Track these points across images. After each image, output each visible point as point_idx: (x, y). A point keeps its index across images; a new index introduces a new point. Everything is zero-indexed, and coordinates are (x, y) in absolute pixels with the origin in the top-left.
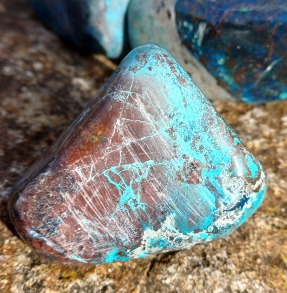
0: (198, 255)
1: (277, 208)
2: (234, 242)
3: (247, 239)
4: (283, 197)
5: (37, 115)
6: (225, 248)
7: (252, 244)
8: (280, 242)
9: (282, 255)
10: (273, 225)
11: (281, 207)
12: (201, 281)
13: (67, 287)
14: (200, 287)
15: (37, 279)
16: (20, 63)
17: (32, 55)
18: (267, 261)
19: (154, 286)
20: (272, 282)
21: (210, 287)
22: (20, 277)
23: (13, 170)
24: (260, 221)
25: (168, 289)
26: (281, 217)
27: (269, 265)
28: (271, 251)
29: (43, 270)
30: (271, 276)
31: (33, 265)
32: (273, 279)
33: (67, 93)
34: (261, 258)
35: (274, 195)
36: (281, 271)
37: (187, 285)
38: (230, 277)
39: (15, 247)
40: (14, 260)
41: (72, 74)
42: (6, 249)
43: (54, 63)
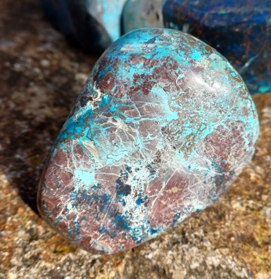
0: (178, 233)
1: (252, 192)
2: (211, 222)
3: (223, 219)
4: (258, 181)
5: (42, 107)
6: (202, 227)
7: (227, 224)
8: (253, 222)
9: (254, 234)
10: (248, 207)
11: (256, 191)
12: (180, 257)
13: (60, 260)
14: (179, 261)
15: (34, 252)
16: (29, 61)
17: (41, 53)
18: (240, 240)
19: (138, 261)
20: (244, 258)
21: (188, 261)
22: (20, 251)
23: (18, 156)
24: (235, 203)
25: (150, 264)
26: (255, 200)
27: (242, 243)
28: (244, 230)
29: (40, 244)
30: (243, 253)
31: (31, 240)
32: (245, 256)
33: (70, 87)
34: (234, 237)
35: (250, 180)
36: (252, 248)
37: (167, 260)
38: (205, 253)
39: (16, 224)
40: (14, 235)
41: (75, 70)
42: (8, 225)
43: (60, 60)
